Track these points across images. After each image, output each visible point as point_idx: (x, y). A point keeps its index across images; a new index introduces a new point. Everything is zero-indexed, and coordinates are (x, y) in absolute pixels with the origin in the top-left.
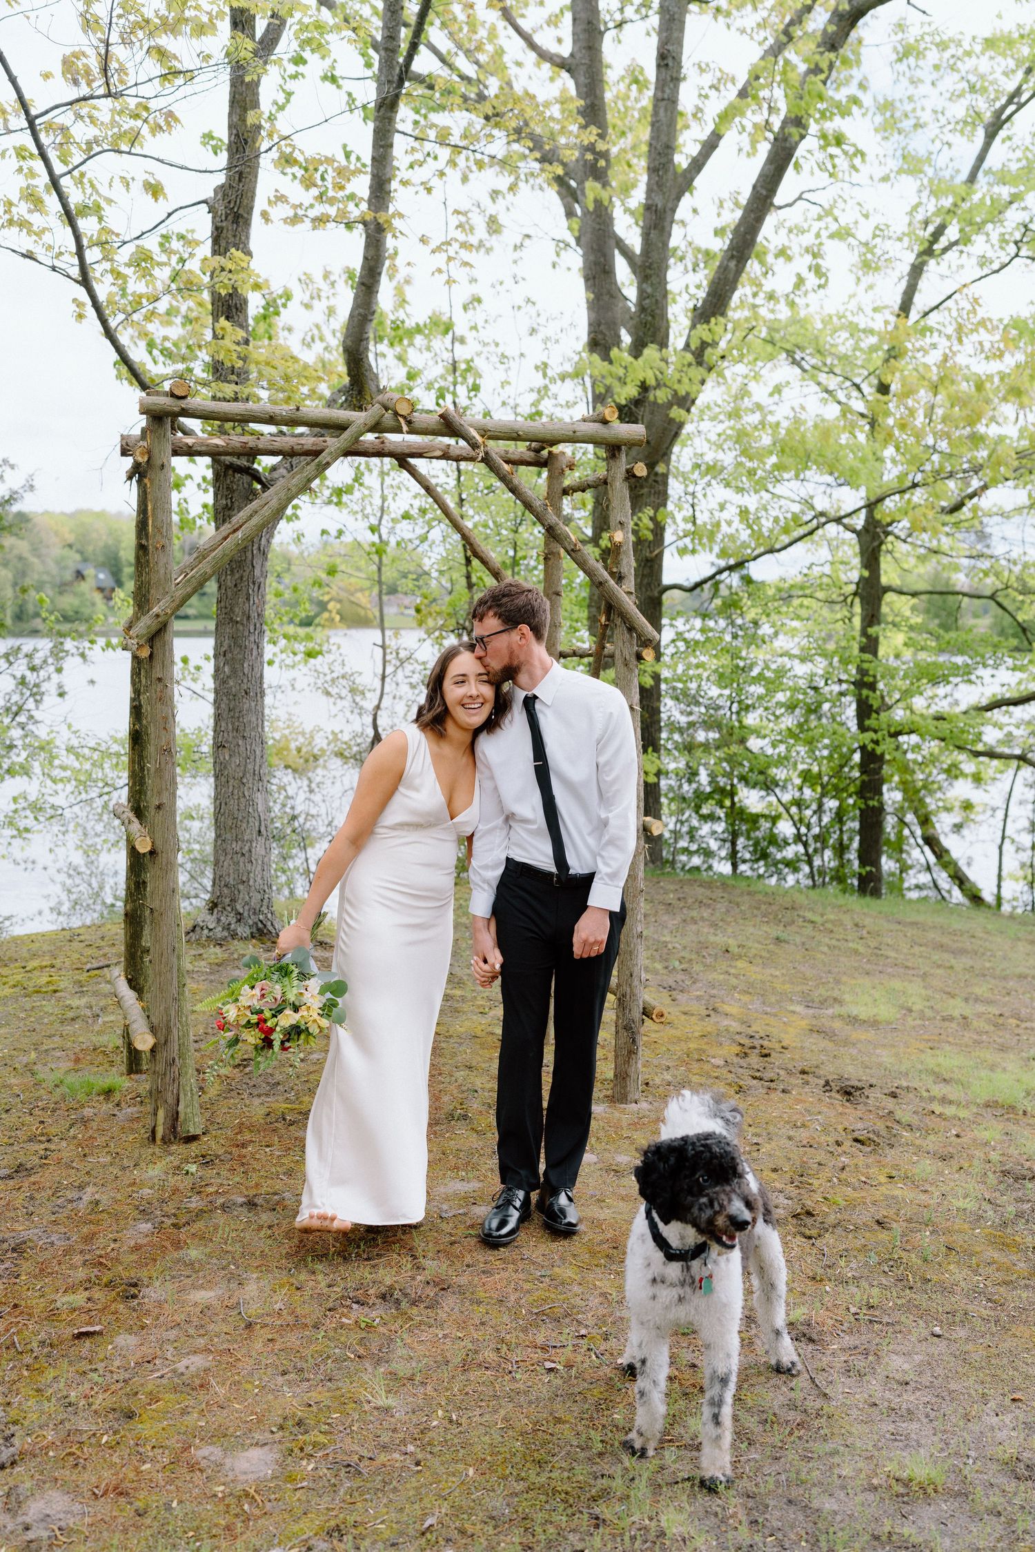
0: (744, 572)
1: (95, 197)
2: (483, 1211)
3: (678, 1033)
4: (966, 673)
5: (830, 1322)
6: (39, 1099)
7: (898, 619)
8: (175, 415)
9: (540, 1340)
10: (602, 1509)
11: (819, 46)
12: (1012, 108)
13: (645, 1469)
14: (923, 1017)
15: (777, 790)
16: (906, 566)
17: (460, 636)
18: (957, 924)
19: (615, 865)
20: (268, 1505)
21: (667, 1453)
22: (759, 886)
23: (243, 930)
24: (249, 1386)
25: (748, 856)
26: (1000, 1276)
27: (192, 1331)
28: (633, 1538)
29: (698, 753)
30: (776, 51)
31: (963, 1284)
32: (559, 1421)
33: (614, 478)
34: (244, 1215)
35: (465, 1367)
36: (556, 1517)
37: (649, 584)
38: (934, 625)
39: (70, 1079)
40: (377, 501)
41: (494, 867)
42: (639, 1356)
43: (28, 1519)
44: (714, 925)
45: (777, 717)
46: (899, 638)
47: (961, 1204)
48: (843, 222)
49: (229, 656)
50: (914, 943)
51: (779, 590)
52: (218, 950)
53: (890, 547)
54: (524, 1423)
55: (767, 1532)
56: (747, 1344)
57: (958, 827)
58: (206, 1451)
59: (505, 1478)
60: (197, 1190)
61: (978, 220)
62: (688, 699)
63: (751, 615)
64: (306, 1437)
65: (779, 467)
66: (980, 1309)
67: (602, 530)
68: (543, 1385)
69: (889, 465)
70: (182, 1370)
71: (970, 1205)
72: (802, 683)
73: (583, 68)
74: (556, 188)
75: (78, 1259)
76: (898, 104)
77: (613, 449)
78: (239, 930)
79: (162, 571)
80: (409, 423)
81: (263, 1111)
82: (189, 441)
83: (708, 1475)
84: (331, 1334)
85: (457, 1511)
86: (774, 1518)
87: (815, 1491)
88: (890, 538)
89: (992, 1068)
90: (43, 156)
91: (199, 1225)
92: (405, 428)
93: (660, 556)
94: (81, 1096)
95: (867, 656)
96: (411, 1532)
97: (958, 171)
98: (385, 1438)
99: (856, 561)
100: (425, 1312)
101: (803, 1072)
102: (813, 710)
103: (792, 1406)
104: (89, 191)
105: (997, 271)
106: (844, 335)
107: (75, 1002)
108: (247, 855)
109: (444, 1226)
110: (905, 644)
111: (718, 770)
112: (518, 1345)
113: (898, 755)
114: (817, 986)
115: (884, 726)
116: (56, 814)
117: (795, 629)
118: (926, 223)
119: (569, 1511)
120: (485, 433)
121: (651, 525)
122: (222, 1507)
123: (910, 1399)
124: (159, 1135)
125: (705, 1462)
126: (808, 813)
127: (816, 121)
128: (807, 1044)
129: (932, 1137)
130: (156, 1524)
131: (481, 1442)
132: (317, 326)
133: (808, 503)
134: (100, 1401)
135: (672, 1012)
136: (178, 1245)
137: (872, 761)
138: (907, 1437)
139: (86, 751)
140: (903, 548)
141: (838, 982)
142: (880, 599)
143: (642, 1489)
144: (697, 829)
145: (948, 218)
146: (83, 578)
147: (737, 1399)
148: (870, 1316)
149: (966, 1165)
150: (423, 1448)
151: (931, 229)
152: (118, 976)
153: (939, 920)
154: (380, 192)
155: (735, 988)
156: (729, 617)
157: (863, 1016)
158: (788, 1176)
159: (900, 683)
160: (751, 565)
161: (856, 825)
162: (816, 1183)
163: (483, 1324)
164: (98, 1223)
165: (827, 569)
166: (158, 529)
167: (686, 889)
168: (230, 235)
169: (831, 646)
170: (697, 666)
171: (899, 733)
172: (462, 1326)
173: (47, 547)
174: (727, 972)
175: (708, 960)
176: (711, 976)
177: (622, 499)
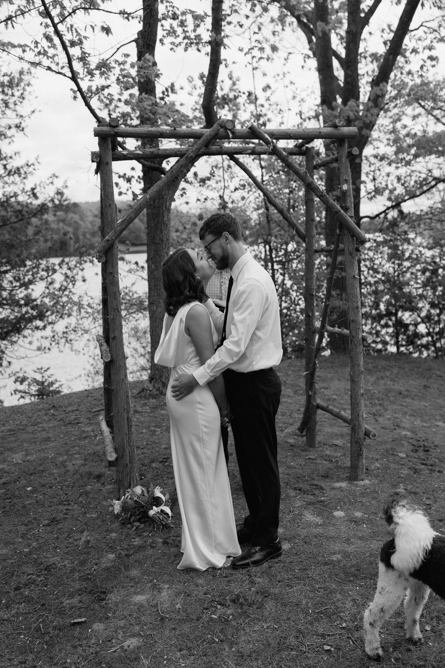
0: (399, 209)
1: (79, 37)
6: (66, 481)
8: (113, 136)
9: (321, 631)
22: (411, 358)
24: (161, 659)
25: (404, 343)
27: (132, 621)
33: (341, 156)
34: (162, 550)
35: (279, 649)
39: (81, 470)
44: (392, 380)
49: (154, 260)
52: (154, 401)
63: (403, 228)
68: (323, 661)
70: (126, 647)
72: (429, 260)
75: (77, 576)
77: (340, 141)
79: (110, 218)
80: (233, 133)
82: (125, 151)
84: (206, 625)
91: (139, 556)
92: (231, 136)
93: (359, 202)
94: (86, 480)
100: (257, 611)
104: (75, 34)
107: (88, 429)
112: (308, 634)
120: (272, 135)
121: (354, 187)
133: (430, 172)
136: (127, 567)
152: (102, 418)
154: (217, 27)
155: (406, 413)
160: (403, 204)
163: (288, 619)
164: (88, 554)
166: (107, 196)
167: (377, 361)
172: (277, 621)
173: (87, 217)
174: (402, 405)
175: (392, 399)
176: (394, 407)
177: (347, 168)
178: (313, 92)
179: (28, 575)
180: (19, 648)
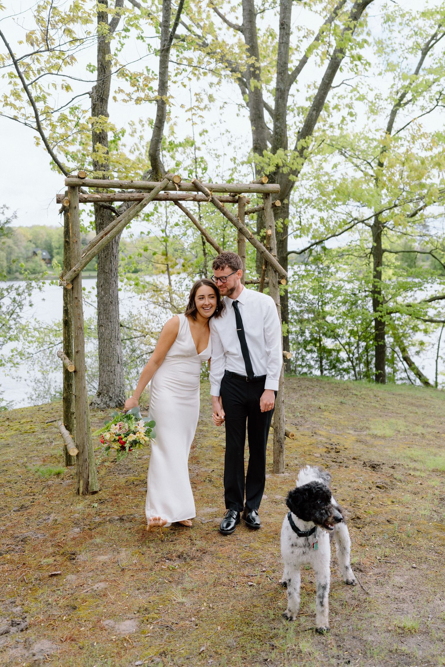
0: (323, 245)
1: (42, 93)
2: (220, 520)
3: (300, 443)
4: (420, 286)
5: (369, 563)
6: (29, 477)
7: (389, 264)
8: (80, 186)
9: (246, 573)
10: (275, 642)
11: (349, 18)
12: (433, 42)
13: (292, 625)
14: (405, 434)
15: (339, 339)
16: (392, 240)
17: (201, 276)
18: (418, 394)
19: (275, 371)
20: (134, 644)
21: (301, 619)
22: (333, 380)
23: (112, 404)
24: (124, 595)
25: (327, 367)
26: (440, 542)
27: (99, 573)
28: (288, 654)
29: (305, 323)
30: (330, 20)
31: (425, 546)
32: (255, 606)
33: (267, 207)
34: (119, 524)
35: (215, 585)
36: (255, 646)
37: (282, 251)
38: (405, 265)
39: (42, 469)
40: (164, 219)
41: (220, 375)
42: (288, 578)
43: (34, 652)
44: (314, 397)
45: (338, 307)
46: (390, 272)
47: (423, 512)
48: (361, 93)
49: (103, 287)
50: (400, 403)
51: (338, 252)
52: (102, 413)
53: (385, 232)
54: (241, 607)
55: (344, 650)
56: (334, 573)
57: (418, 353)
58: (107, 622)
59: (233, 630)
60: (98, 514)
61: (420, 90)
62: (299, 300)
63: (326, 263)
64: (149, 615)
65: (337, 199)
66: (432, 556)
67: (261, 228)
68: (248, 592)
69: (384, 197)
70: (96, 589)
71: (427, 513)
72: (349, 292)
73: (248, 30)
74: (238, 83)
75: (49, 544)
76: (384, 41)
77: (266, 195)
78: (111, 404)
79: (76, 252)
80: (179, 186)
81: (125, 480)
82: (85, 196)
83: (319, 627)
84: (158, 572)
85: (214, 644)
86: (347, 645)
87: (364, 633)
88: (385, 229)
89: (435, 455)
90: (21, 77)
91: (99, 529)
92: (178, 188)
93: (286, 239)
94: (47, 476)
95: (376, 280)
96: (195, 653)
97: (410, 70)
98: (182, 615)
99: (371, 239)
100: (197, 563)
101: (354, 459)
102: (354, 303)
103: (354, 598)
104: (39, 91)
105: (429, 112)
106: (363, 141)
107: (42, 436)
108: (113, 372)
109: (203, 526)
110: (393, 274)
111: (314, 331)
112: (236, 575)
113: (391, 322)
114: (359, 422)
115: (385, 310)
116: (30, 356)
117: (345, 269)
118: (397, 93)
119: (261, 643)
120: (211, 189)
121: (282, 226)
122: (115, 645)
123: (403, 594)
124: (81, 491)
125: (317, 622)
126: (353, 348)
127: (349, 50)
128: (355, 447)
129: (410, 485)
130: (88, 652)
131: (223, 616)
132: (136, 144)
133: (349, 214)
134: (62, 602)
135: (297, 435)
136: (91, 537)
137: (380, 325)
138: (403, 610)
139: (42, 329)
140: (390, 233)
141: (368, 420)
142: (381, 255)
143: (291, 633)
144: (305, 356)
145: (407, 89)
146: (36, 254)
147: (330, 596)
148: (386, 560)
149: (425, 496)
150: (198, 619)
151: (399, 95)
152: (61, 424)
153: (411, 393)
154: (163, 87)
155: (324, 424)
156: (317, 264)
157: (379, 434)
158: (349, 502)
159: (391, 291)
160: (326, 242)
161: (374, 353)
162: (361, 505)
163: (221, 567)
164: (57, 528)
165: (358, 243)
166: (74, 234)
167: (301, 382)
168: (99, 107)
169: (361, 276)
170: (304, 286)
171: (391, 313)
172: (213, 568)
173: (21, 242)
174: (320, 417)
175: (312, 412)
176: (313, 419)
177: (271, 216)
178: (246, 141)
179: (7, 545)
180: (8, 593)
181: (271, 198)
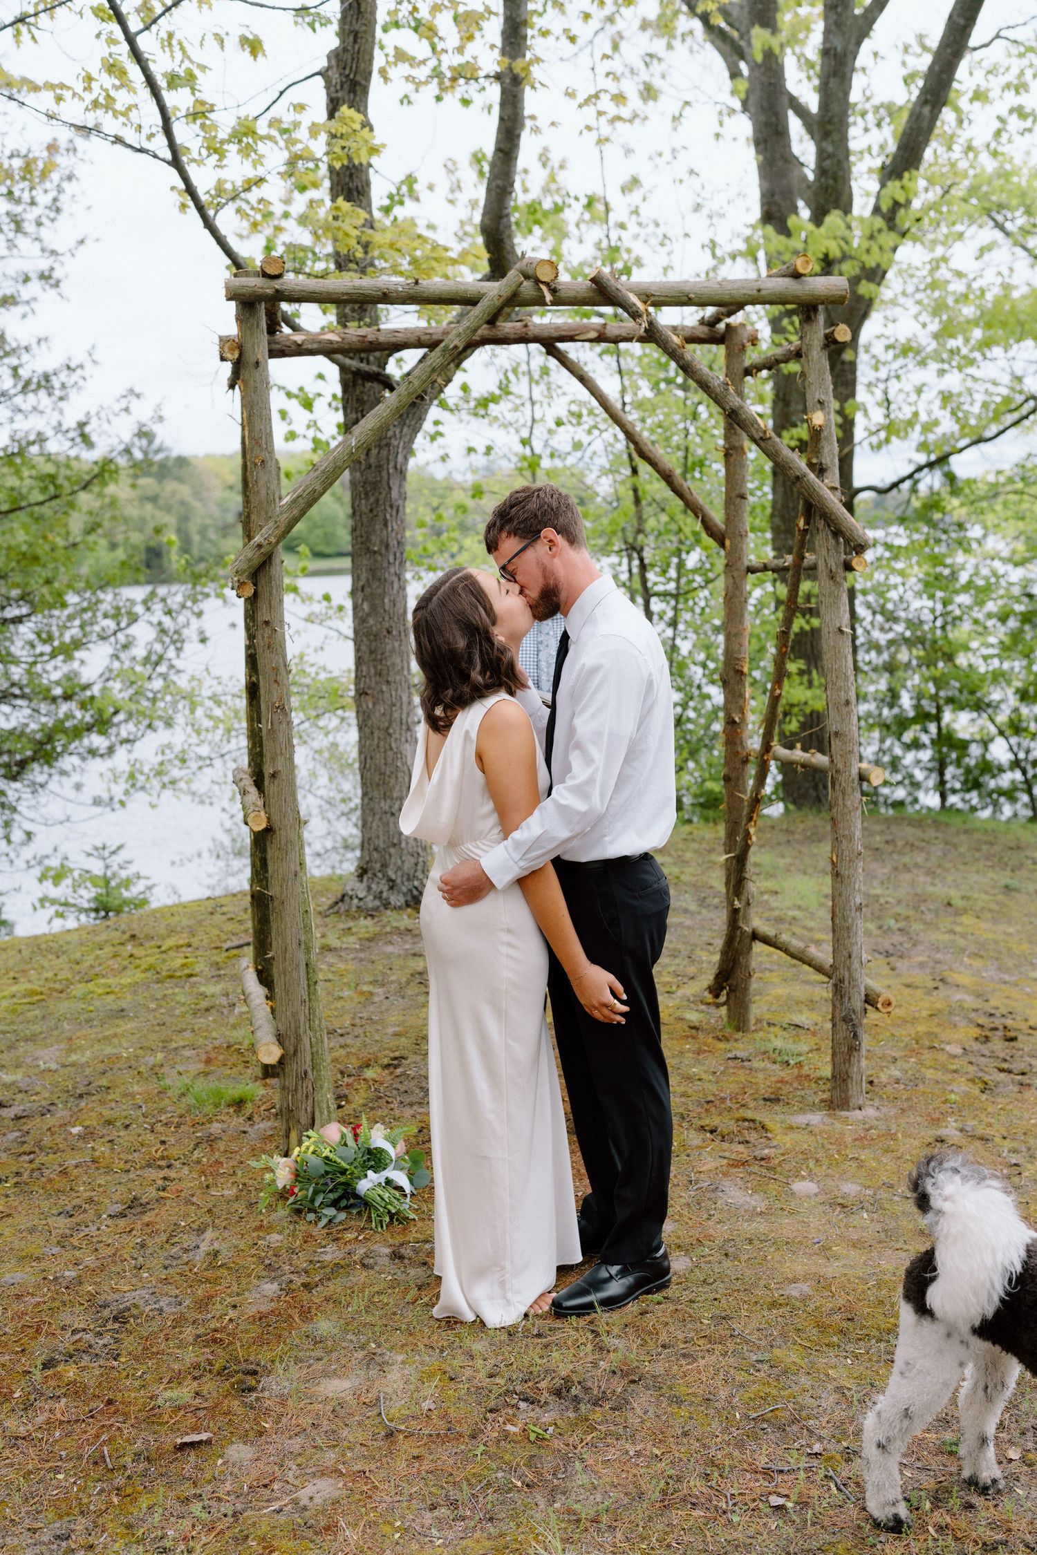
0: (946, 469)
1: (187, 64)
3: (904, 1016)
6: (162, 1111)
9: (762, 1461)
15: (991, 711)
22: (974, 821)
23: (397, 899)
24: (387, 1529)
27: (320, 1440)
29: (900, 673)
33: (809, 346)
34: (388, 1271)
35: (665, 1504)
37: (846, 485)
39: (198, 1085)
44: (930, 873)
45: (988, 630)
49: (368, 590)
51: (991, 485)
52: (369, 922)
60: (332, 1235)
63: (956, 516)
65: (986, 342)
68: (769, 1536)
70: (305, 1501)
72: (1016, 590)
75: (188, 1334)
77: (808, 310)
78: (393, 899)
79: (263, 492)
80: (554, 291)
82: (300, 335)
84: (493, 1449)
91: (335, 1287)
92: (548, 297)
93: (851, 455)
94: (209, 1109)
100: (611, 1416)
104: (178, 55)
107: (213, 989)
111: (923, 692)
112: (732, 1468)
120: (646, 296)
121: (839, 420)
126: (1029, 737)
134: (203, 1547)
136: (307, 1314)
144: (900, 758)
152: (246, 963)
154: (514, 39)
155: (963, 950)
156: (933, 519)
160: (956, 458)
163: (686, 1434)
164: (215, 1282)
166: (256, 441)
167: (894, 829)
172: (658, 1438)
173: (209, 489)
174: (952, 932)
175: (929, 917)
176: (935, 936)
177: (821, 372)
179: (74, 1332)
180: (54, 1503)
181: (821, 318)
